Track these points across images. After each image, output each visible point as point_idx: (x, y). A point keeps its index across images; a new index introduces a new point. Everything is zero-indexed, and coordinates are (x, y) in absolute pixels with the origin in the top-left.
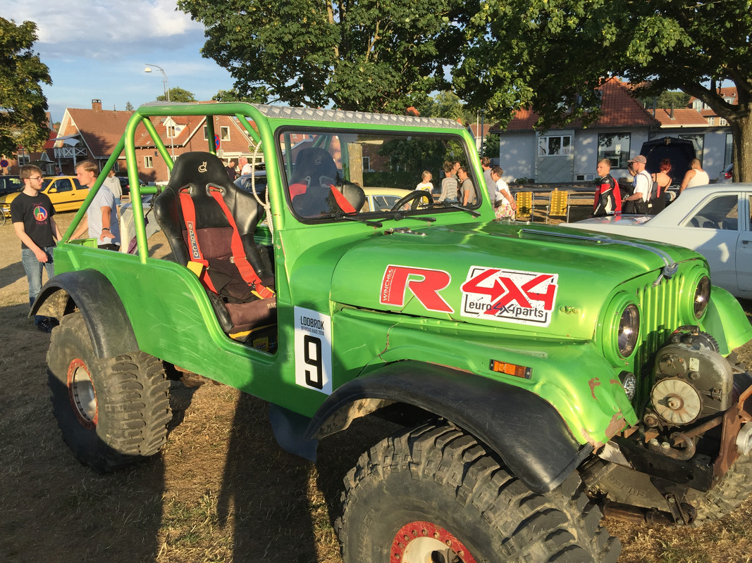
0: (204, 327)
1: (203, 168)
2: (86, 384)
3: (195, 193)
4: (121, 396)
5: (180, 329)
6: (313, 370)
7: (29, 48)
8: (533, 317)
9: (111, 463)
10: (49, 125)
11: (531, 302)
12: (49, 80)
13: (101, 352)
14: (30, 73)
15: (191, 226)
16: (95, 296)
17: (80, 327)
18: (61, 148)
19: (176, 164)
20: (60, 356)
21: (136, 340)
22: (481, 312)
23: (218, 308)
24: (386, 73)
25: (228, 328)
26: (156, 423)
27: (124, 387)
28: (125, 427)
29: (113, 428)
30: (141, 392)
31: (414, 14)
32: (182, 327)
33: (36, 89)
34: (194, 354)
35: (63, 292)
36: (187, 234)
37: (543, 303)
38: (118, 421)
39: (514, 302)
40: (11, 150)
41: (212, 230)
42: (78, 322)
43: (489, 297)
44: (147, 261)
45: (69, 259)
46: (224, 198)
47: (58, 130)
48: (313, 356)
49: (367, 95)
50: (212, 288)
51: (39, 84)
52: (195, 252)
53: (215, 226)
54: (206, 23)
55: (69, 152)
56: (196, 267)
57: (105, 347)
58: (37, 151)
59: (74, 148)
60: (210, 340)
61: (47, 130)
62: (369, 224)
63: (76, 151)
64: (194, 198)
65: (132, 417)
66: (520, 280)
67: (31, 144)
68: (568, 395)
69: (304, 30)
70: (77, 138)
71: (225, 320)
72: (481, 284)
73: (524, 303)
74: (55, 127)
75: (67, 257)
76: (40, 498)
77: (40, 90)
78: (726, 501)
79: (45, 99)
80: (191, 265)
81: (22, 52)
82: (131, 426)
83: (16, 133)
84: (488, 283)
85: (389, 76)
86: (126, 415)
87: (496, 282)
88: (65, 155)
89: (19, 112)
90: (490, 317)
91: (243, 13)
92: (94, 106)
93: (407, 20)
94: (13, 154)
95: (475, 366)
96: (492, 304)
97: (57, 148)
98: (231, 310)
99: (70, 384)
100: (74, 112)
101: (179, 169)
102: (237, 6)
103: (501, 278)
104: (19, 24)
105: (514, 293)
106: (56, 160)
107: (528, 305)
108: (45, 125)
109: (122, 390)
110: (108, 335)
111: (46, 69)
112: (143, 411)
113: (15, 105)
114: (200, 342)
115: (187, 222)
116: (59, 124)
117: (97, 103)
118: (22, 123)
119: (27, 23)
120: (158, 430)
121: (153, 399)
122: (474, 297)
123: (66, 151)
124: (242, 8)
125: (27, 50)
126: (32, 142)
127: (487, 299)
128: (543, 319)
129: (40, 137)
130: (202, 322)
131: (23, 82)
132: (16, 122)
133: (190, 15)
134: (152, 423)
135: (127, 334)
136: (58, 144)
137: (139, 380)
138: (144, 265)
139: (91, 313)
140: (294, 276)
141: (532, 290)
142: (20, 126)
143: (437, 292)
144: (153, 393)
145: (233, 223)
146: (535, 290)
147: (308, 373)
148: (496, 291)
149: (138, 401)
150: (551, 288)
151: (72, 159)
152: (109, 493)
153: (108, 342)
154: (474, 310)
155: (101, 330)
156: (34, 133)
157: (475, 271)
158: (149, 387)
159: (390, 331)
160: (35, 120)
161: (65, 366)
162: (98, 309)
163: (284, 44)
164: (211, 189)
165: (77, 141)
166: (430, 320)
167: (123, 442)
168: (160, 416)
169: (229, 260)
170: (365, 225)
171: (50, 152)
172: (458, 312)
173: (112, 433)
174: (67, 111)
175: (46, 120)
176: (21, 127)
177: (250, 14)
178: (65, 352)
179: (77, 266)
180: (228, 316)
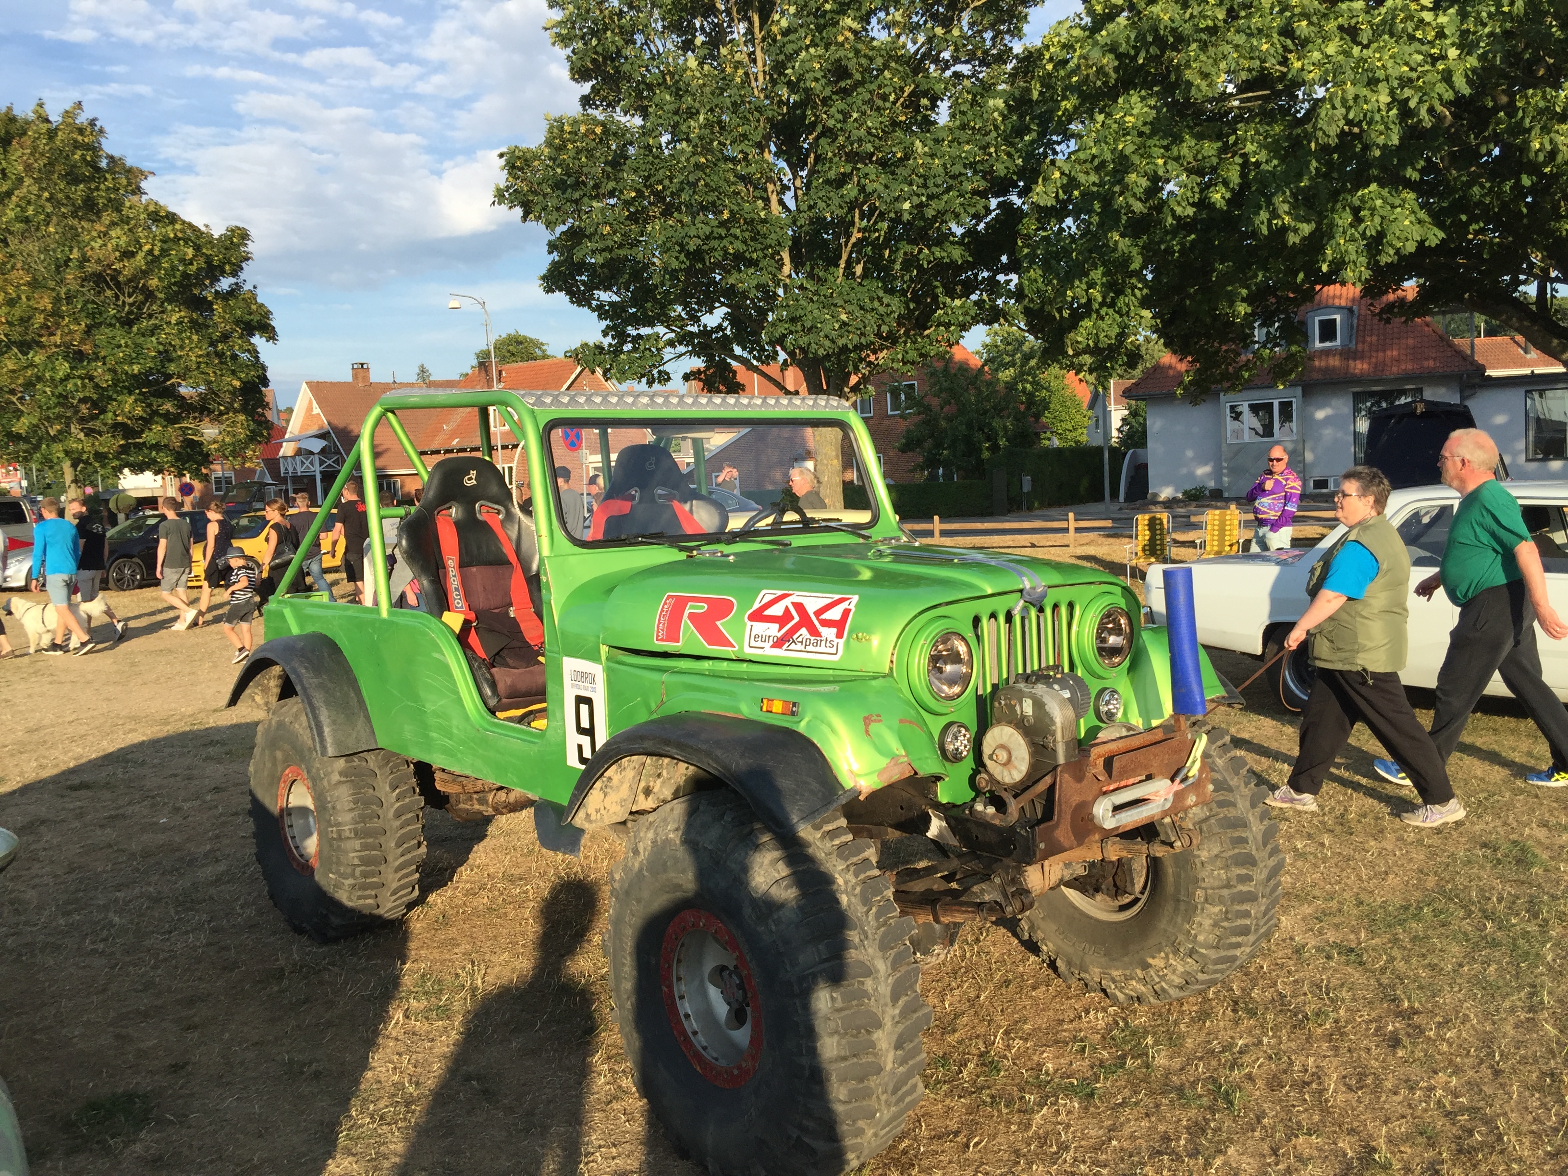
0: (459, 701)
1: (471, 480)
2: (303, 811)
3: (460, 516)
4: (352, 815)
5: (430, 707)
6: (585, 741)
7: (234, 274)
8: (822, 649)
9: (335, 921)
10: (271, 416)
11: (822, 630)
12: (270, 333)
13: (324, 747)
14: (237, 322)
15: (452, 563)
16: (317, 668)
17: (296, 716)
18: (293, 457)
19: (431, 475)
20: (269, 765)
21: (373, 732)
22: (767, 645)
23: (479, 674)
24: (872, 299)
25: (492, 702)
26: (402, 860)
27: (356, 802)
28: (356, 862)
29: (339, 863)
30: (380, 812)
31: (918, 195)
32: (433, 703)
33: (249, 351)
34: (448, 742)
35: (276, 670)
36: (446, 575)
37: (834, 631)
38: (346, 852)
39: (804, 631)
40: (200, 464)
41: (483, 569)
42: (295, 709)
43: (777, 626)
44: (390, 613)
45: (286, 621)
46: (502, 522)
47: (288, 421)
48: (585, 724)
49: (841, 342)
50: (481, 653)
51: (253, 340)
52: (457, 599)
53: (490, 563)
54: (549, 225)
55: (307, 463)
56: (454, 620)
57: (329, 740)
58: (247, 465)
59: (317, 457)
60: (467, 718)
61: (267, 424)
62: (682, 549)
63: (322, 463)
64: (457, 524)
65: (365, 847)
66: (812, 604)
67: (235, 454)
68: (833, 731)
69: (723, 232)
70: (323, 436)
71: (488, 692)
72: (768, 612)
73: (814, 632)
74: (283, 416)
75: (282, 616)
76: (232, 970)
77: (255, 353)
78: (1203, 951)
79: (264, 368)
80: (447, 616)
81: (225, 284)
82: (365, 861)
83: (209, 432)
84: (777, 610)
85: (876, 304)
86: (357, 844)
87: (787, 610)
88: (300, 470)
89: (217, 395)
90: (777, 652)
91: (612, 201)
92: (355, 377)
93: (907, 206)
94: (204, 471)
95: (747, 710)
96: (779, 635)
97: (285, 457)
98: (497, 677)
99: (282, 810)
100: (318, 389)
101: (436, 481)
102: (602, 191)
103: (794, 604)
104: (217, 231)
105: (805, 621)
106: (284, 481)
107: (818, 634)
108: (263, 415)
109: (352, 805)
110: (334, 722)
111: (267, 314)
112: (382, 840)
113: (209, 383)
114: (455, 722)
115: (446, 557)
116: (290, 411)
117: (361, 369)
118: (221, 414)
119: (232, 231)
120: (405, 871)
121: (398, 823)
122: (760, 628)
123: (303, 463)
124: (611, 194)
125: (232, 280)
126: (237, 451)
127: (773, 630)
128: (833, 650)
129: (253, 438)
130: (457, 693)
131: (225, 337)
132: (210, 412)
133: (518, 211)
134: (396, 859)
135: (361, 722)
136: (287, 449)
137: (377, 793)
138: (384, 621)
139: (311, 691)
140: (564, 615)
141: (823, 617)
142: (217, 419)
143: (718, 623)
144: (398, 815)
145: (513, 558)
146: (827, 616)
147: (580, 747)
148: (786, 617)
149: (375, 824)
150: (846, 612)
151: (313, 478)
152: (333, 964)
153: (334, 731)
154: (759, 644)
155: (324, 716)
156: (242, 433)
157: (766, 595)
158: (392, 805)
159: (665, 677)
160: (244, 410)
161: (274, 780)
162: (321, 686)
163: (688, 254)
164: (484, 510)
165: (321, 444)
166: (716, 663)
167: (353, 886)
168: (409, 850)
169: (507, 613)
170: (675, 551)
171: (273, 464)
172: (741, 648)
173: (337, 873)
174: (304, 386)
175: (266, 406)
176: (220, 422)
177: (628, 203)
178: (275, 758)
179: (295, 630)
180: (493, 685)
